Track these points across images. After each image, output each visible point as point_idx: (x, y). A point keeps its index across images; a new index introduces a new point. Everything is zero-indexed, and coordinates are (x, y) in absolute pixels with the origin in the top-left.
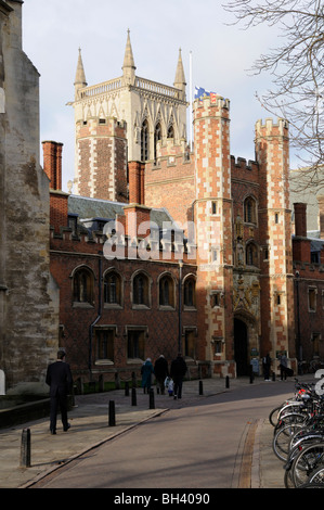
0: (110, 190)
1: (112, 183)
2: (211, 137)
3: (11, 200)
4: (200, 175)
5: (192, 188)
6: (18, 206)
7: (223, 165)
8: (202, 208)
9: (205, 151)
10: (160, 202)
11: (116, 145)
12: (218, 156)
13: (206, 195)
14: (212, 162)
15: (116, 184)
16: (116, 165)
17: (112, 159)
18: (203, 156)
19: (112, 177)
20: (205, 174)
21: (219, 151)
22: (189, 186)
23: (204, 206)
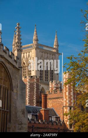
0: (34, 101)
1: (35, 99)
2: (69, 85)
3: (18, 119)
4: (66, 98)
5: (63, 101)
6: (20, 120)
7: (73, 95)
8: (66, 109)
9: (67, 89)
10: (51, 105)
11: (36, 85)
12: (72, 91)
13: (68, 105)
14: (69, 93)
15: (36, 99)
16: (36, 92)
17: (35, 90)
18: (66, 91)
19: (35, 96)
20: (67, 98)
21: (72, 90)
22: (62, 101)
23: (67, 109)
